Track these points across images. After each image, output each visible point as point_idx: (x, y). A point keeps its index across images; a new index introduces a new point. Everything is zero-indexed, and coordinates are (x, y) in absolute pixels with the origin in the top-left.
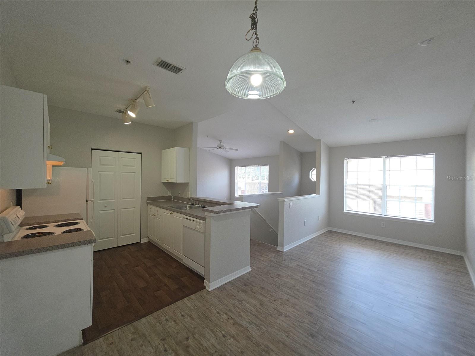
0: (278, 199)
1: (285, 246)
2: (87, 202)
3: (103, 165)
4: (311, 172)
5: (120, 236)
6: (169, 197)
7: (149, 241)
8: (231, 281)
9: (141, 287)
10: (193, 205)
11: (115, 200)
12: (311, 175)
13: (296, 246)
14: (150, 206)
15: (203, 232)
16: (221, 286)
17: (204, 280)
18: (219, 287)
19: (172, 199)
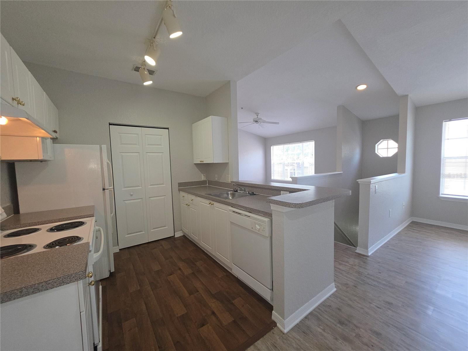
0: (357, 181)
1: (370, 248)
2: (103, 190)
3: (125, 144)
4: (378, 146)
5: (151, 230)
6: (204, 182)
7: (184, 235)
8: (312, 312)
9: (179, 315)
10: (236, 191)
11: (141, 187)
12: (378, 149)
13: (381, 247)
14: (182, 194)
15: (267, 236)
16: (301, 322)
17: (273, 311)
18: (297, 324)
19: (207, 184)
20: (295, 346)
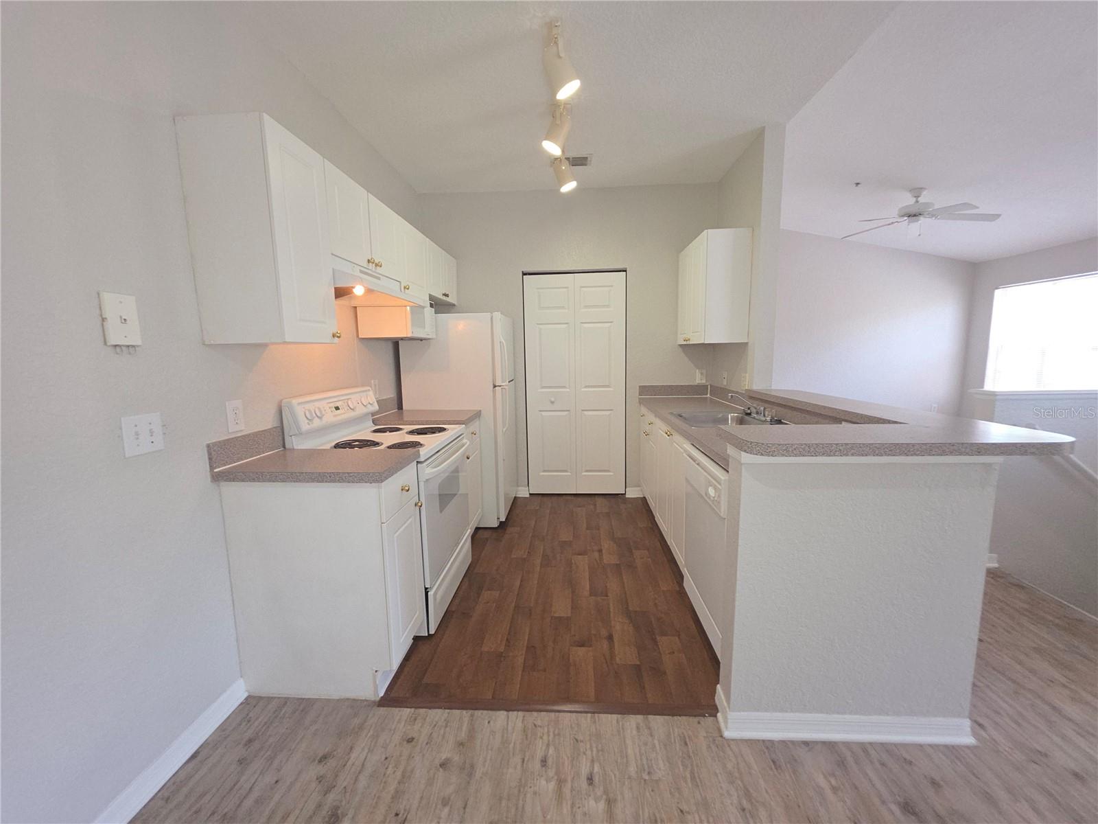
2: (493, 387)
3: (546, 308)
5: (583, 472)
6: (700, 389)
14: (645, 411)
15: (723, 515)
16: (783, 742)
17: (718, 686)
18: (771, 742)
19: (707, 394)
20: (730, 766)
